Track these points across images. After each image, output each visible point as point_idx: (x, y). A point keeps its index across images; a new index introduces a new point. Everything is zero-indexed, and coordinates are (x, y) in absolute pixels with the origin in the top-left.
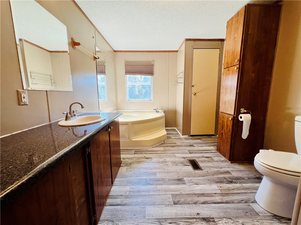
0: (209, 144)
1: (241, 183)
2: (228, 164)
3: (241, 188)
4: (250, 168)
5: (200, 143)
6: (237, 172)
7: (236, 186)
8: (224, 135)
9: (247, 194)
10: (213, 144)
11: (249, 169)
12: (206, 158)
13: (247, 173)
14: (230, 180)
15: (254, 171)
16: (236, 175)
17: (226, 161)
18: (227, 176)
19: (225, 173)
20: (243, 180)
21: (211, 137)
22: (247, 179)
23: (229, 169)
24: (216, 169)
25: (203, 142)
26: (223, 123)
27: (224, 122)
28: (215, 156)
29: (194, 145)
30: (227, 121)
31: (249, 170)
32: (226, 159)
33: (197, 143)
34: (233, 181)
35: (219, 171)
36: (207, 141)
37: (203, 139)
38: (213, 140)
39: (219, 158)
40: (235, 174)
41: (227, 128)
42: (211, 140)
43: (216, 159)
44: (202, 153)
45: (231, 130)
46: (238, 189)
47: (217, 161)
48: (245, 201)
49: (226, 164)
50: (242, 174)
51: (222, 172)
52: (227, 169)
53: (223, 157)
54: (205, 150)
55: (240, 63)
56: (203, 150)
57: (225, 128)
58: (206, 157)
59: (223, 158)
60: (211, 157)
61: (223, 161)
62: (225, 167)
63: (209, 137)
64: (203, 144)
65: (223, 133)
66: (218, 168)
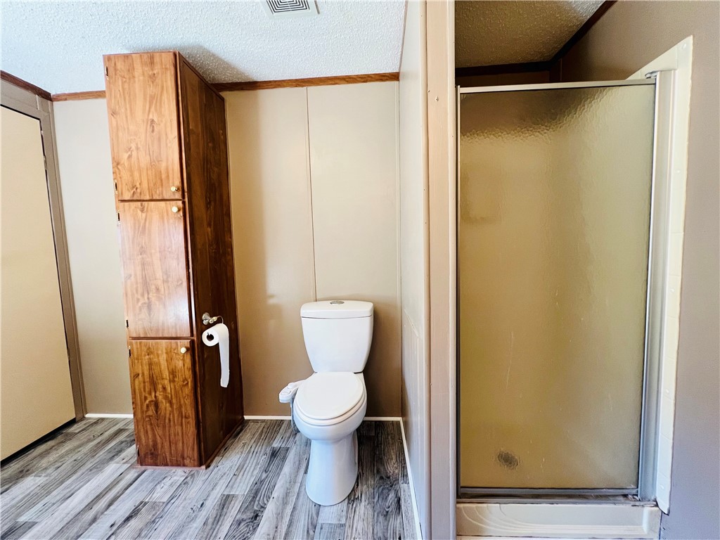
0: (89, 465)
1: (269, 498)
2: (204, 478)
3: (281, 507)
4: (244, 444)
5: (46, 490)
6: (238, 480)
7: (270, 515)
8: (164, 405)
9: (299, 508)
10: (102, 454)
11: (246, 450)
12: (133, 522)
13: (251, 462)
14: (250, 514)
15: (254, 446)
16: (244, 488)
17: (193, 475)
18: (233, 512)
19: (225, 510)
20: (265, 487)
21: (67, 434)
22: (264, 475)
23: (218, 488)
24: (195, 525)
25: (54, 474)
26: (150, 369)
27: (159, 364)
28: (151, 486)
29: (22, 519)
30: (170, 359)
31: (249, 452)
32: (187, 470)
33: (30, 501)
34: (255, 508)
35: (207, 519)
36: (69, 461)
37: (44, 462)
38: (89, 441)
39: (167, 482)
40: (242, 489)
41: (172, 381)
42: (80, 446)
43: (161, 494)
44: (94, 520)
45: (189, 380)
46: (279, 515)
47: (172, 498)
48: (310, 527)
49: (201, 483)
50: (250, 474)
51: (215, 512)
52: (215, 492)
53: (174, 469)
54: (98, 498)
55: (183, 196)
56: (89, 506)
57: (166, 382)
58: (128, 519)
59: (179, 474)
60: (143, 504)
61: (185, 483)
62: (207, 493)
63: (60, 438)
64: (62, 482)
65: (160, 398)
66: (196, 516)
